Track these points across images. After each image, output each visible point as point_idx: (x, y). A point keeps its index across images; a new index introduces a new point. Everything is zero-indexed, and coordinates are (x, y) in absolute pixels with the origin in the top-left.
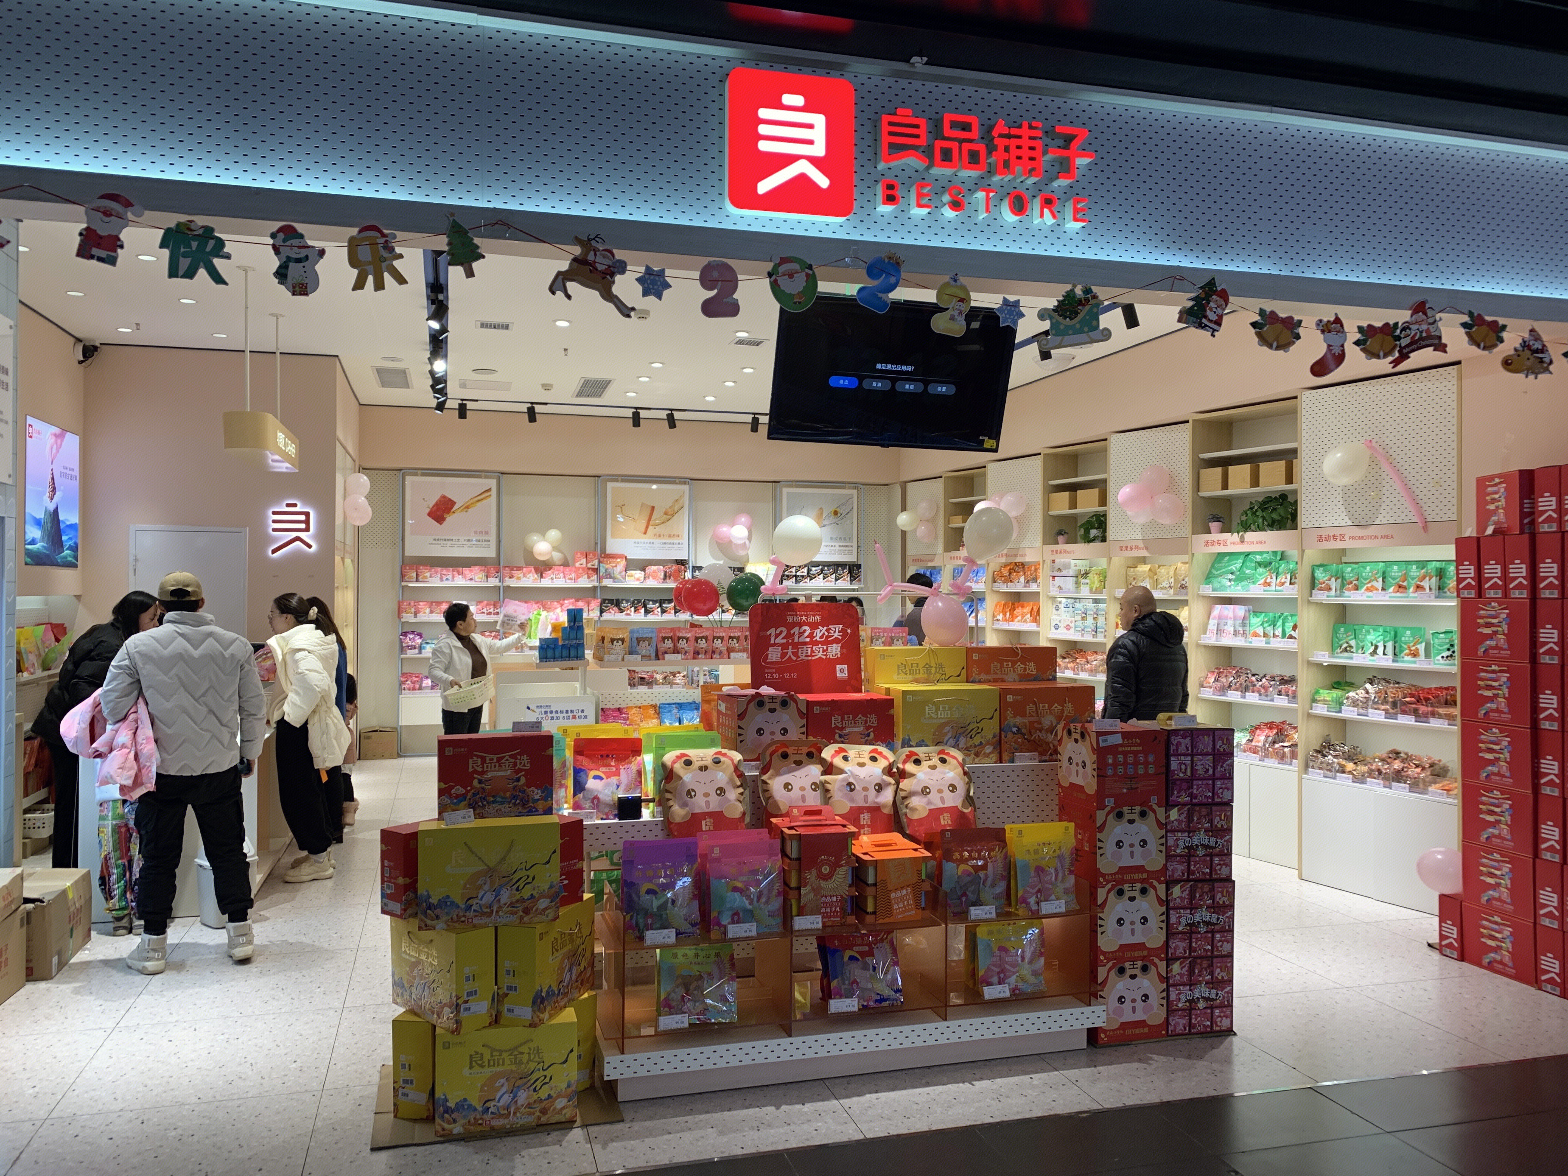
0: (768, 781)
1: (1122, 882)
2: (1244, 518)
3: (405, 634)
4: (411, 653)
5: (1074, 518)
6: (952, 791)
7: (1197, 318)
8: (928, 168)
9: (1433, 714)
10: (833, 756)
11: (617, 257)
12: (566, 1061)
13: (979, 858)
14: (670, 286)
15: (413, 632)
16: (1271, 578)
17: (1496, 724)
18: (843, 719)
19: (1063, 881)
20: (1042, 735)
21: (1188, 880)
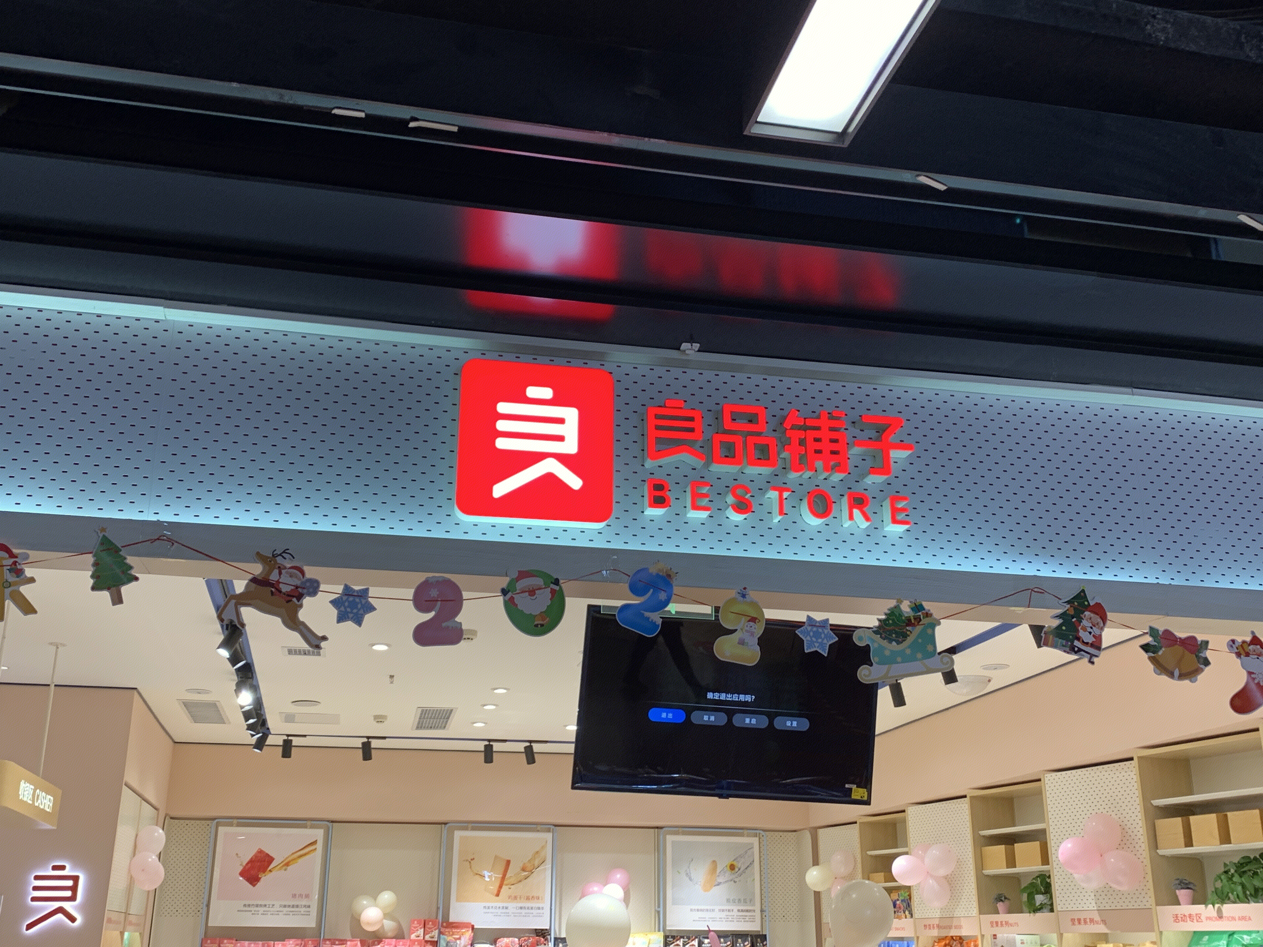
2: (1219, 885)
5: (1015, 879)
7: (1067, 640)
8: (707, 465)
11: (308, 575)
14: (374, 609)
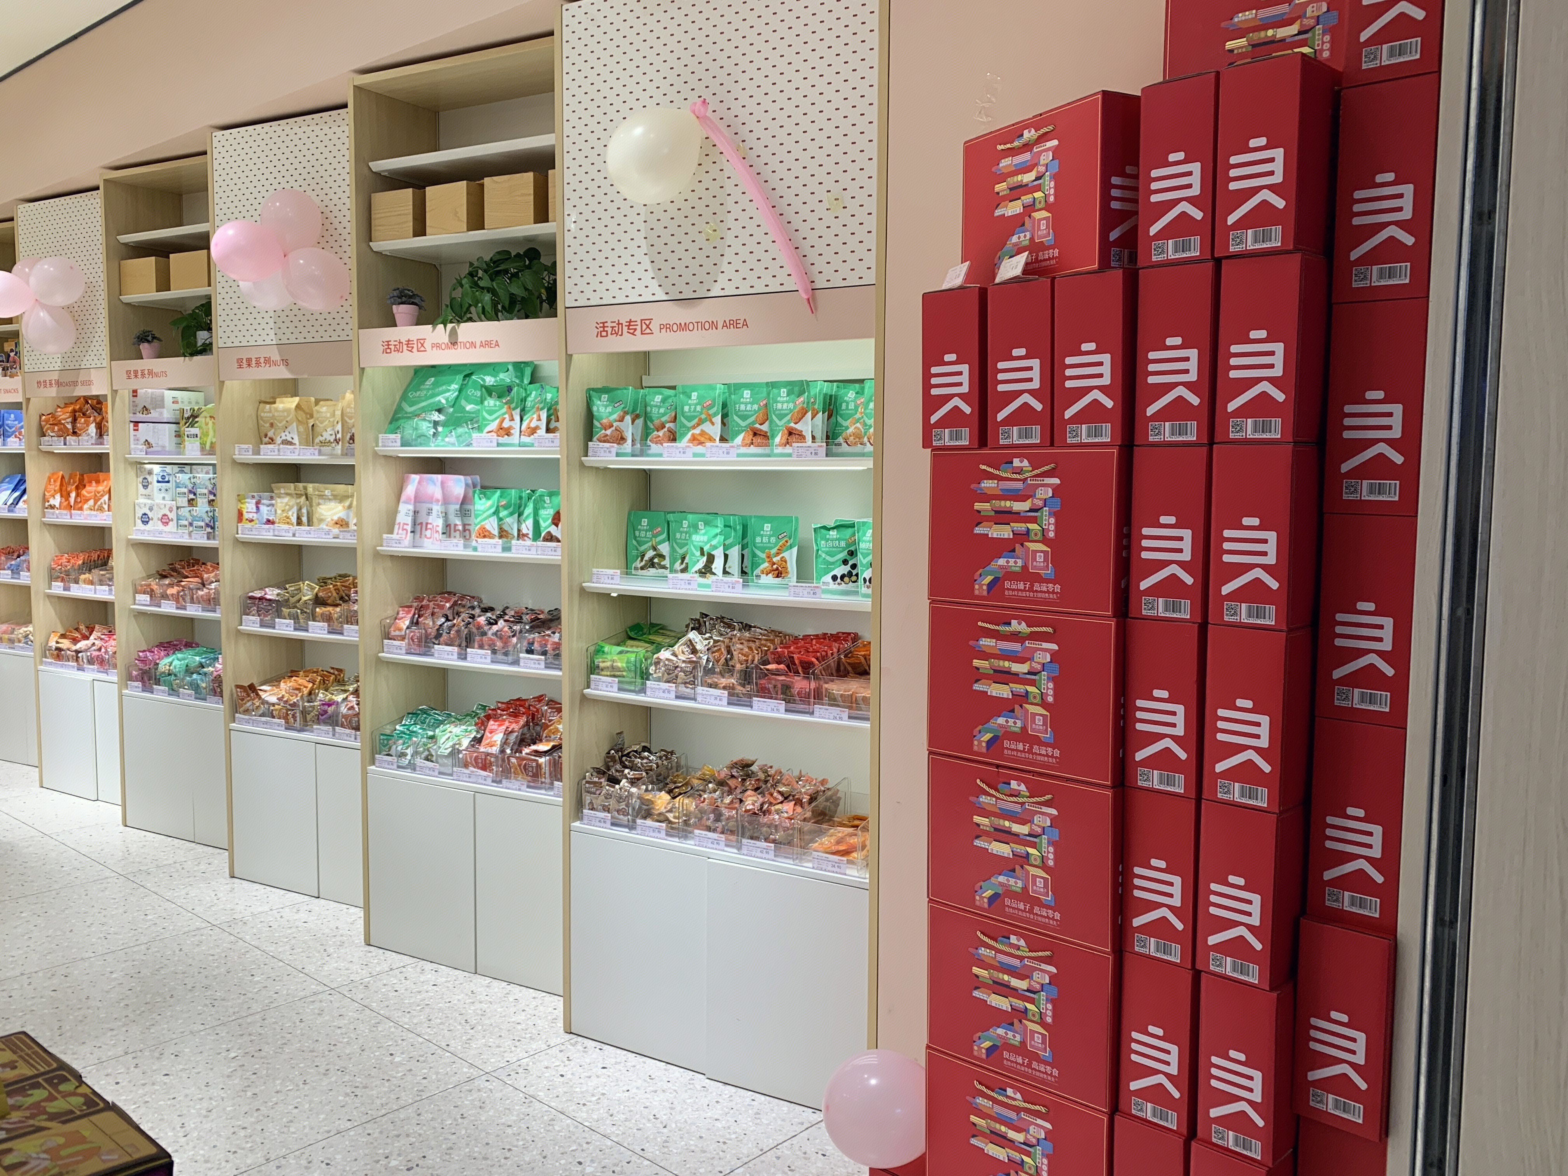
9: (818, 696)
16: (512, 419)
17: (1020, 773)
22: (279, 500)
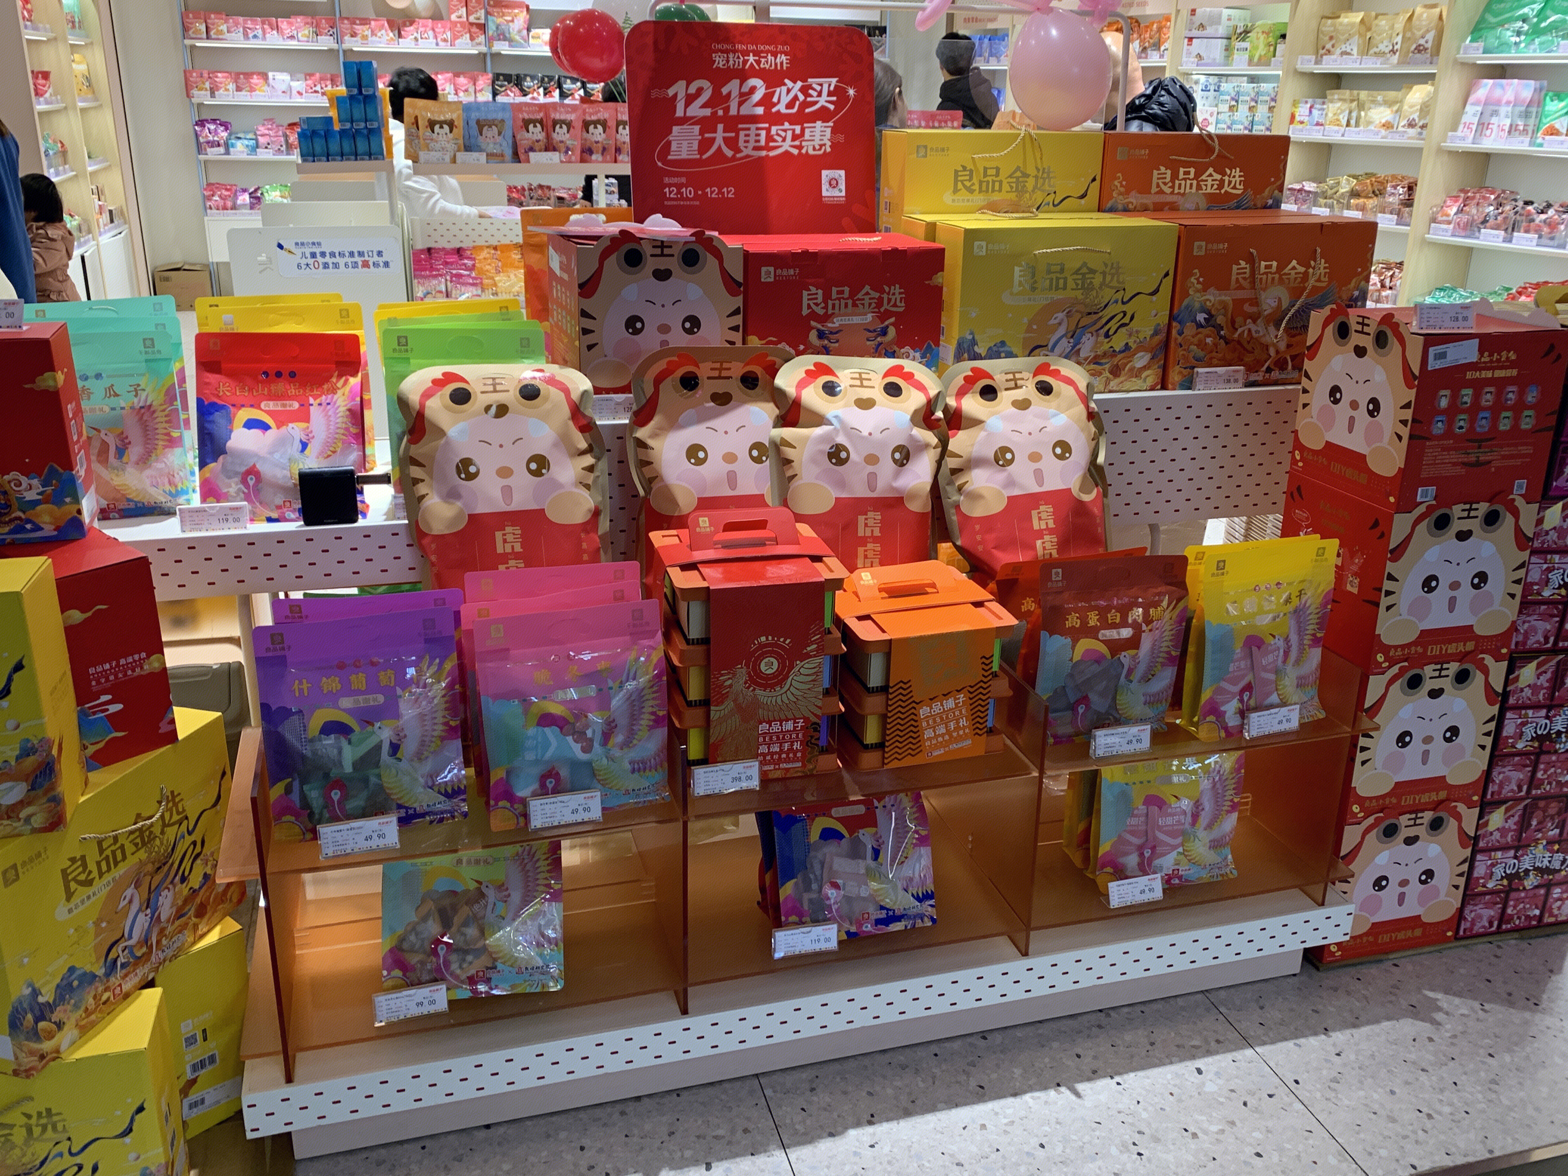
0: (650, 442)
1: (1424, 660)
3: (201, 123)
4: (214, 154)
6: (1061, 457)
10: (802, 385)
12: (129, 1131)
13: (1124, 624)
15: (214, 121)
18: (827, 297)
19: (1297, 662)
20: (1258, 329)
21: (1555, 651)
22: (1331, 105)
